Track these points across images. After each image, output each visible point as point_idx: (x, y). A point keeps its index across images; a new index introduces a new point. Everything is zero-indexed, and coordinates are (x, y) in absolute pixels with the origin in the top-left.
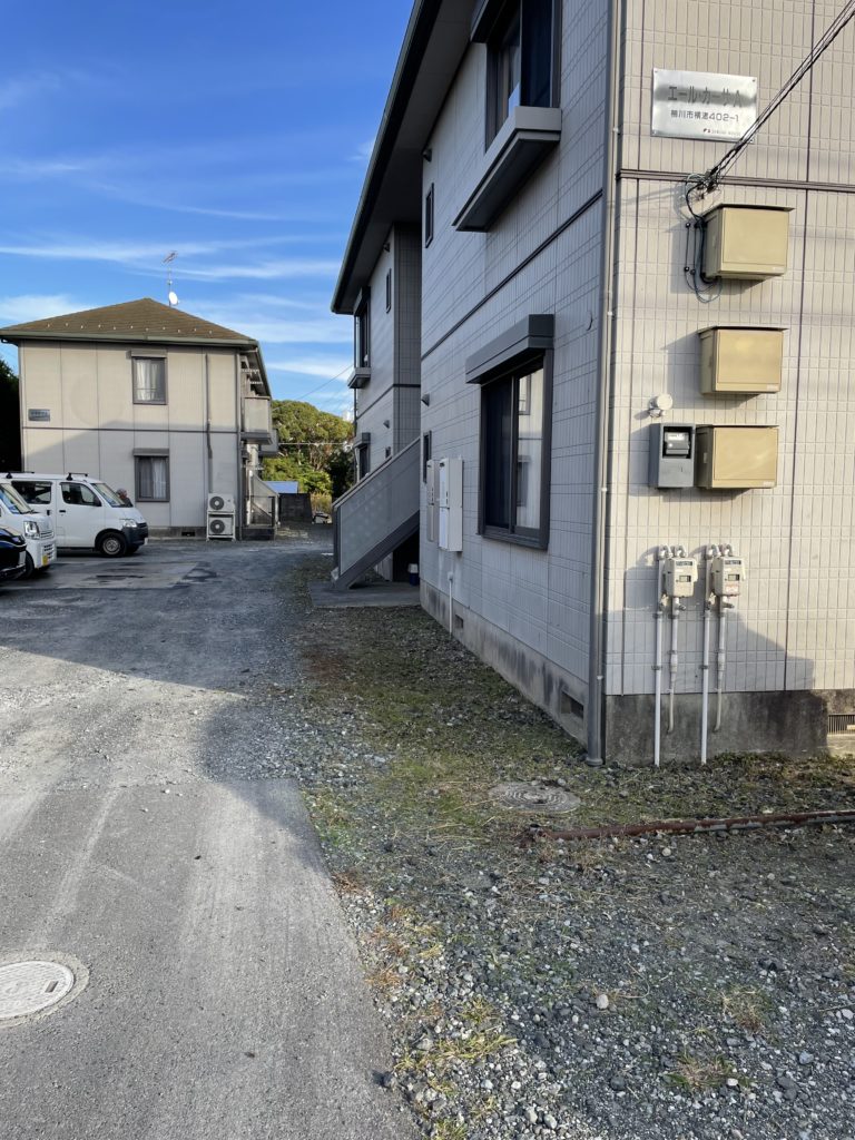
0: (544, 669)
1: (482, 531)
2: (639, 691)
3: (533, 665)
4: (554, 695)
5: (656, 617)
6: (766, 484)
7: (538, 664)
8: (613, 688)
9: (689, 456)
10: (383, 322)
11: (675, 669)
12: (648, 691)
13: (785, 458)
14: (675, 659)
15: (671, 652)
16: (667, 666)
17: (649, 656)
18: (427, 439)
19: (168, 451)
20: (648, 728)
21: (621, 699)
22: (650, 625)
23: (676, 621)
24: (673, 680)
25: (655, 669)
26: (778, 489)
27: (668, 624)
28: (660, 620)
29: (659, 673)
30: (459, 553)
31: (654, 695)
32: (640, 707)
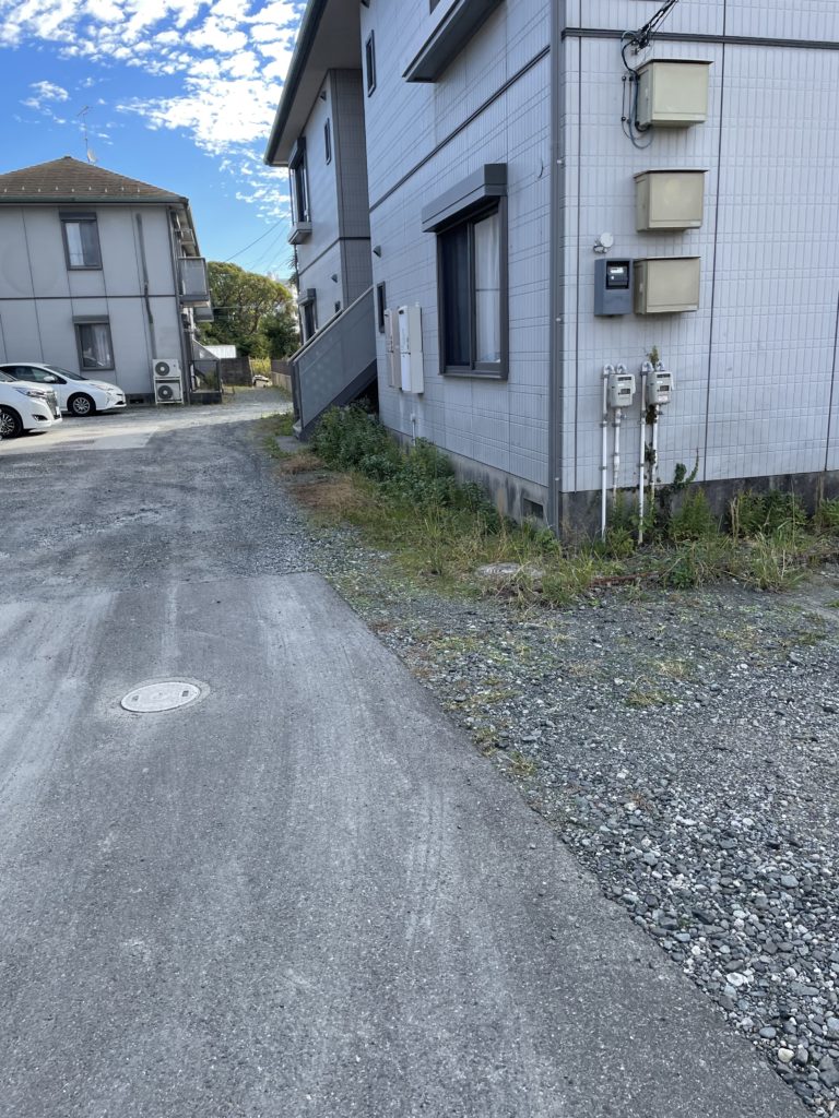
0: (507, 483)
1: (443, 371)
2: (588, 488)
3: (497, 482)
4: (517, 503)
5: (602, 426)
6: (690, 308)
7: (501, 478)
8: (568, 486)
9: (627, 287)
10: (323, 175)
11: (617, 469)
12: (596, 488)
13: (706, 285)
14: (617, 460)
15: (614, 455)
16: (611, 467)
17: (596, 459)
18: (381, 289)
19: (107, 317)
20: (596, 517)
21: (574, 495)
22: (597, 434)
23: (618, 429)
24: (616, 477)
25: (602, 469)
26: (701, 312)
27: (612, 432)
28: (605, 429)
29: (605, 472)
30: (421, 395)
31: (601, 491)
32: (589, 499)
